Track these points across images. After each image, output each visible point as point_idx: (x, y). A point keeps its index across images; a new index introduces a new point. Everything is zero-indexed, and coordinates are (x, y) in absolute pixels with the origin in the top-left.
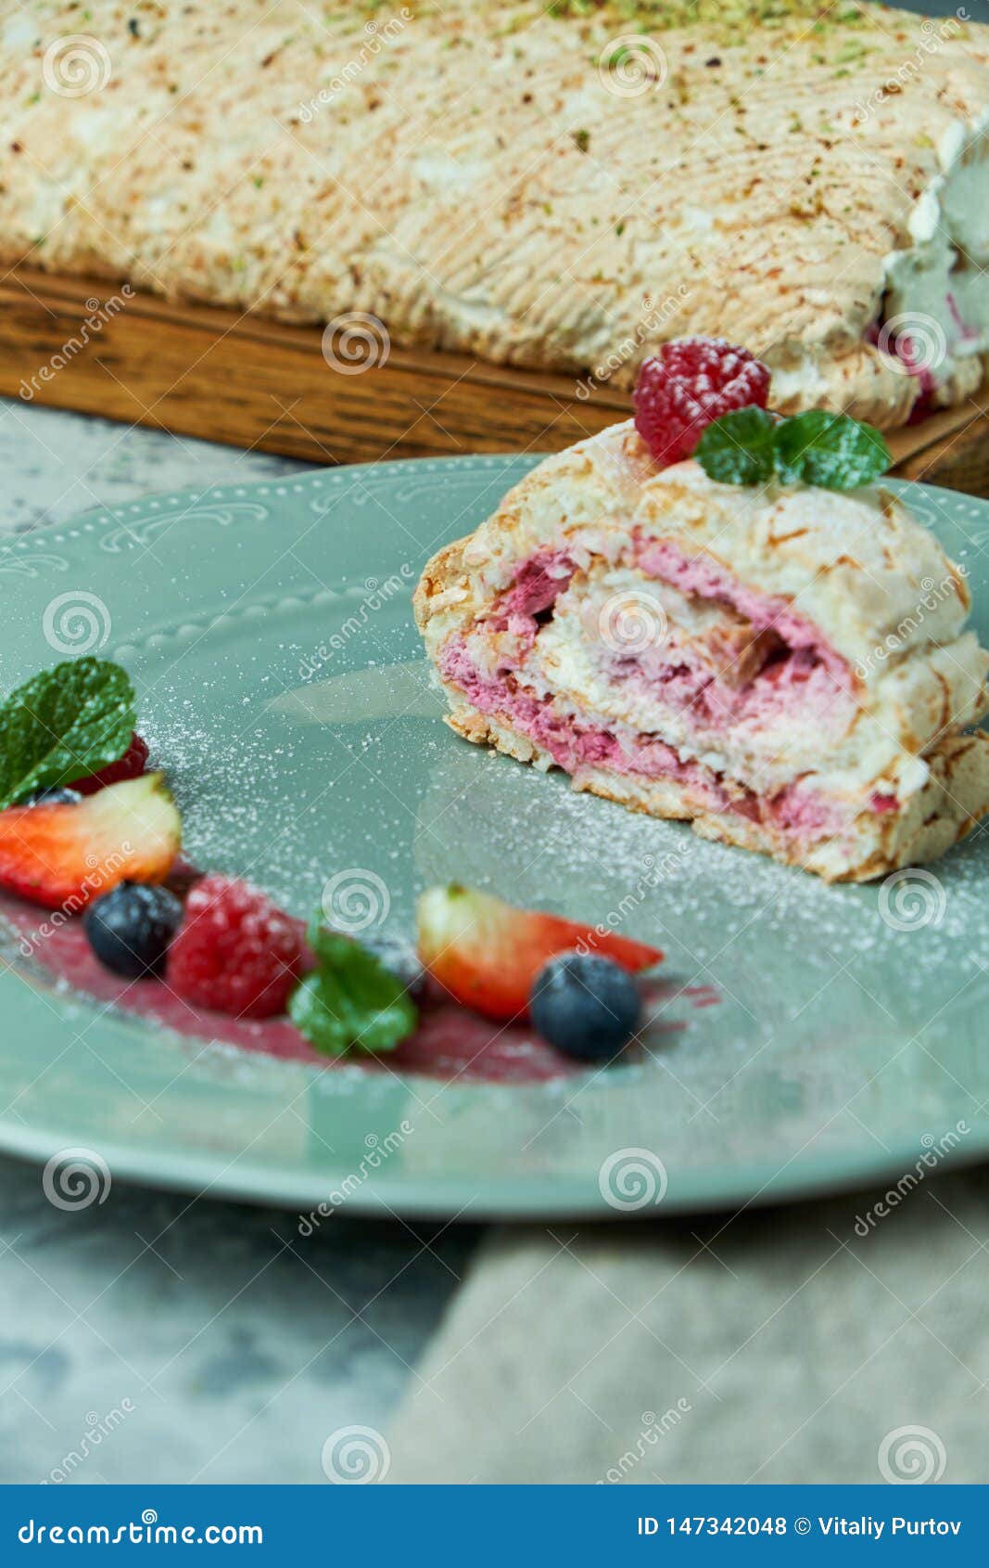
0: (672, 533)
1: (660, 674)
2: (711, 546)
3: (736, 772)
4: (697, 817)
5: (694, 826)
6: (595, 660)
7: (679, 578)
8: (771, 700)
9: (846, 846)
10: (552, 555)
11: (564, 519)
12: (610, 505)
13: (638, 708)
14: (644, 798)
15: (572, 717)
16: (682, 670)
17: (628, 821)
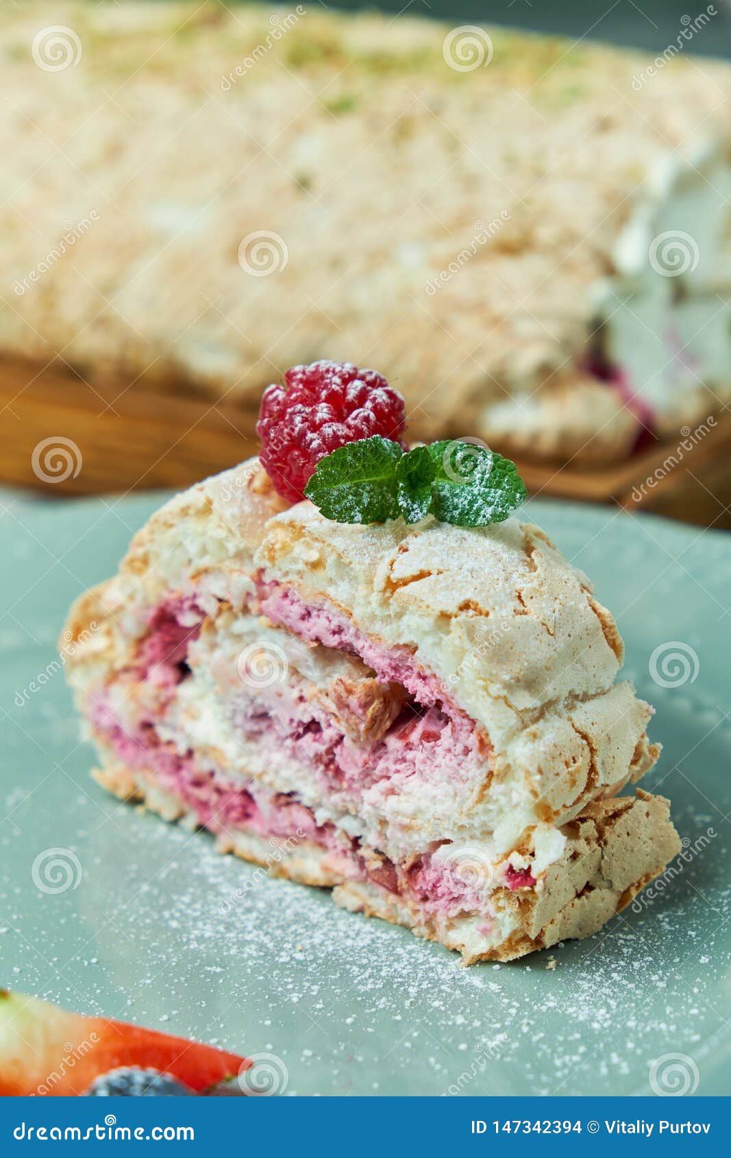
0: (292, 577)
1: (289, 731)
2: (331, 591)
3: (371, 839)
4: (337, 885)
5: (333, 894)
6: (228, 714)
7: (303, 626)
8: (404, 760)
9: (484, 924)
10: (181, 601)
11: (190, 561)
12: (232, 547)
13: (273, 766)
14: (287, 864)
15: (212, 774)
16: (313, 727)
17: (268, 889)
